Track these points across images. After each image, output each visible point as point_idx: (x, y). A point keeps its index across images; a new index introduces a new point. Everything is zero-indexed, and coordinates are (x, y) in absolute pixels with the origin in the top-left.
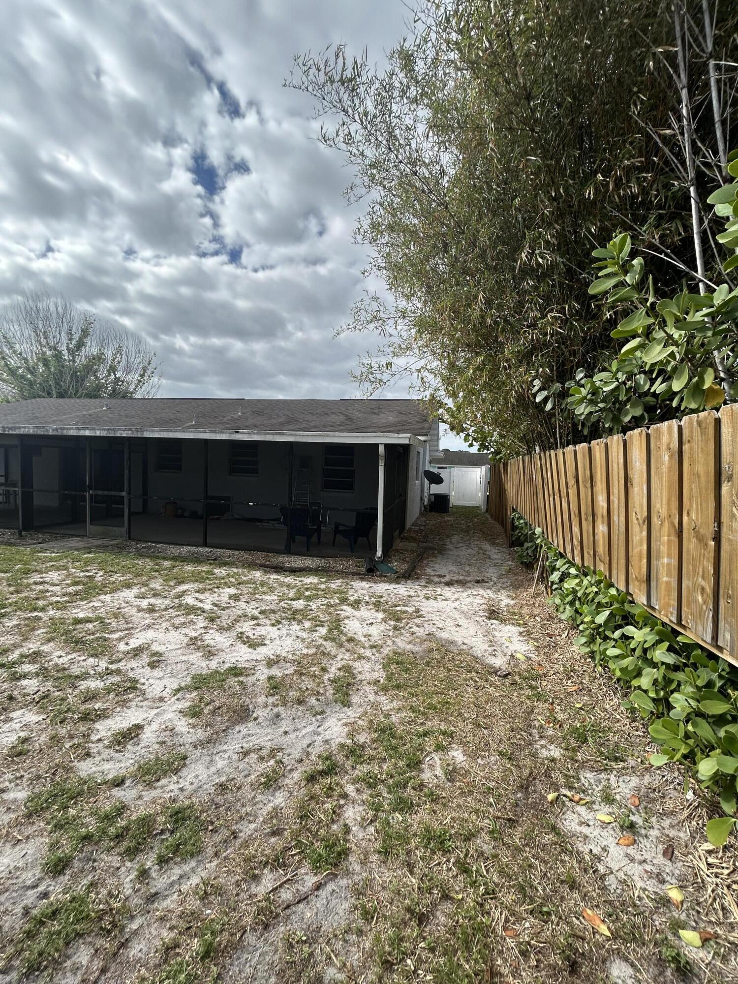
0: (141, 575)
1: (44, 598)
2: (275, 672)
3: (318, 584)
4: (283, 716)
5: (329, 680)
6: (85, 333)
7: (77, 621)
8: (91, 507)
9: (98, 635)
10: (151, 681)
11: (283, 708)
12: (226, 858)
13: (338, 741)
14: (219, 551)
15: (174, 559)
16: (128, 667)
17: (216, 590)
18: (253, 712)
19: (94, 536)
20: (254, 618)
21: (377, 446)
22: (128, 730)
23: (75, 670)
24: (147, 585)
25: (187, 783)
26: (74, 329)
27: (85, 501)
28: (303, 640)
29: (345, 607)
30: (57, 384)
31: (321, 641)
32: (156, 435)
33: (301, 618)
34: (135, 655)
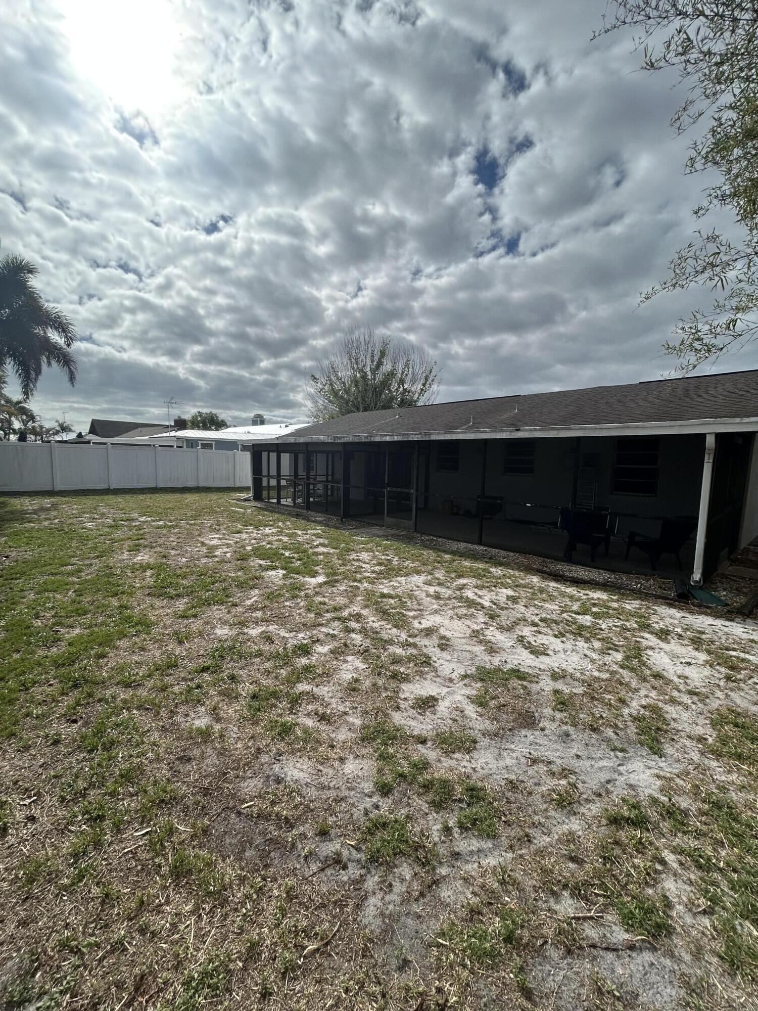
0: (427, 565)
1: (360, 573)
2: (560, 685)
3: (608, 601)
4: (574, 737)
5: (630, 715)
6: (383, 354)
7: (383, 596)
8: (388, 501)
9: (398, 610)
10: (442, 661)
11: (573, 728)
12: (521, 856)
13: (648, 792)
14: (494, 551)
15: (453, 553)
16: (422, 643)
17: (493, 588)
18: (539, 721)
19: (389, 527)
20: (534, 624)
21: (703, 436)
22: (427, 698)
23: (386, 637)
24: (432, 574)
25: (479, 766)
26: (375, 352)
27: (384, 497)
28: (593, 661)
29: (647, 635)
30: (363, 400)
31: (615, 668)
32: (441, 437)
33: (588, 635)
34: (427, 635)
